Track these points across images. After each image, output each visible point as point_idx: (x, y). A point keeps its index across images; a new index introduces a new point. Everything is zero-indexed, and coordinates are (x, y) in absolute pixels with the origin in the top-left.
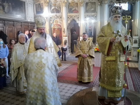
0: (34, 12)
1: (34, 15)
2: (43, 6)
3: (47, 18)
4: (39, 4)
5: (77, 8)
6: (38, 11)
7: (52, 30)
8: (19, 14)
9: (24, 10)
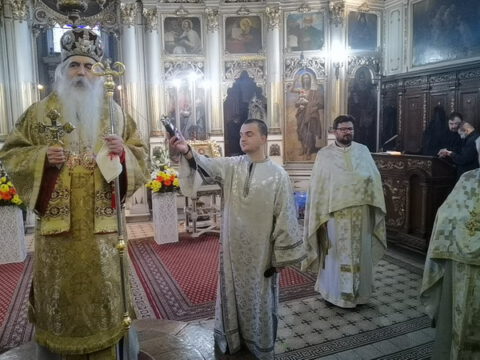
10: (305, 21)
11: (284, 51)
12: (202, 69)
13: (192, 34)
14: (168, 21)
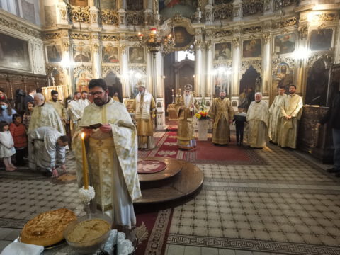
0: (45, 59)
1: (46, 63)
2: (60, 50)
3: (68, 70)
4: (54, 47)
5: (116, 56)
6: (52, 57)
7: (78, 88)
8: (17, 62)
9: (26, 56)
10: (285, 38)
11: (272, 55)
12: (231, 66)
13: (227, 50)
14: (216, 45)
